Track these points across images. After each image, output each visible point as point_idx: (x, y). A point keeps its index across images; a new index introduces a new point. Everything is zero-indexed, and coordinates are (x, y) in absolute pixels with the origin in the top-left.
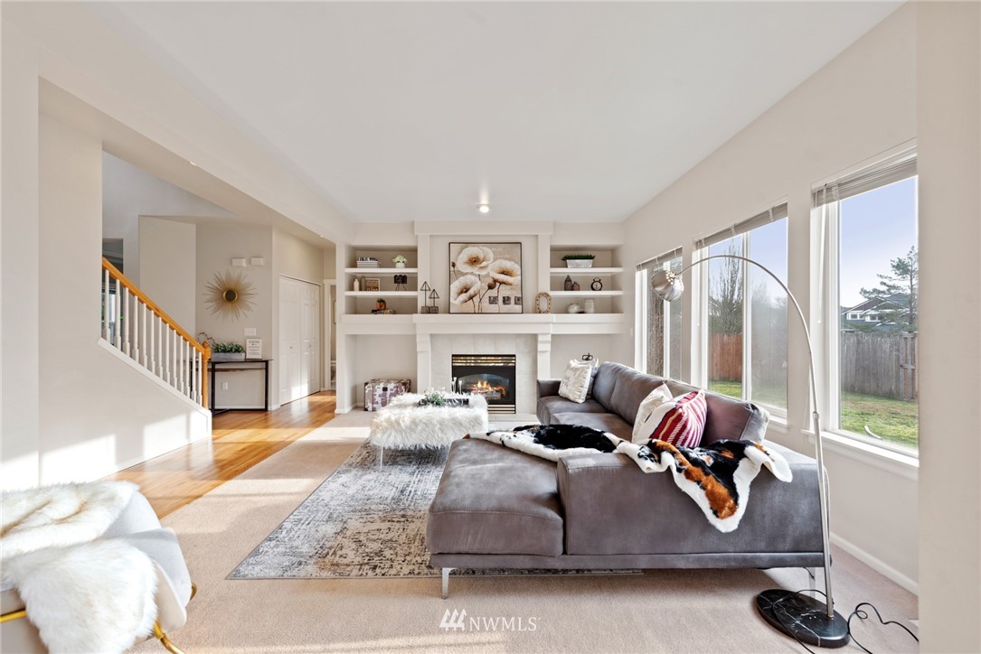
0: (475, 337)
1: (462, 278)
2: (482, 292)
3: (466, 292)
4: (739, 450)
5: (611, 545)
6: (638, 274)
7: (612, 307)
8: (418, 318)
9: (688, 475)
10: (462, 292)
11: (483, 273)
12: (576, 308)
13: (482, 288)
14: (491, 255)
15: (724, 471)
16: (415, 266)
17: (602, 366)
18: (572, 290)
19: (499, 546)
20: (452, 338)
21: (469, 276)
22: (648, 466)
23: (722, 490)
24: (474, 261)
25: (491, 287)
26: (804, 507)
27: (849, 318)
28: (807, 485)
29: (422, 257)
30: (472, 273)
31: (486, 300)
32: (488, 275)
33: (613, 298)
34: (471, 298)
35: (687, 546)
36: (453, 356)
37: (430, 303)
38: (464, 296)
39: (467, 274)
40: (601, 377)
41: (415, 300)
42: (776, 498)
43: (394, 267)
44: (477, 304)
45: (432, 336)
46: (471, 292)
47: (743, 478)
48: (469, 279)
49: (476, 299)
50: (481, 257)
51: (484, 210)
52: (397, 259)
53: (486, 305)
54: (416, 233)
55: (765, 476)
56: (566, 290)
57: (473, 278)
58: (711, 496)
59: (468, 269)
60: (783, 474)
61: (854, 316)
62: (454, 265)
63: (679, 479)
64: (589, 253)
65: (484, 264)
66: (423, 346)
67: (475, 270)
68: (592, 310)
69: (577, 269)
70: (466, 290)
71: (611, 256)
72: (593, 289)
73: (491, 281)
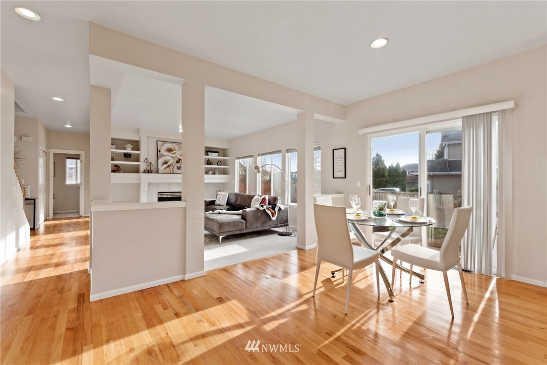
0: (169, 184)
1: (164, 157)
2: (174, 164)
3: (166, 164)
4: (275, 205)
5: (254, 226)
6: (236, 161)
7: (224, 172)
8: (142, 175)
9: (268, 209)
10: (164, 164)
11: (174, 156)
12: (211, 172)
13: (173, 162)
14: (177, 149)
15: (274, 208)
16: (138, 149)
17: (229, 194)
18: (210, 165)
19: (233, 229)
20: (158, 184)
21: (167, 157)
22: (261, 208)
23: (273, 212)
24: (170, 150)
25: (178, 162)
26: (285, 215)
27: (293, 177)
28: (286, 210)
29: (143, 146)
30: (169, 156)
31: (175, 167)
32: (176, 157)
33: (224, 168)
34: (169, 166)
35: (267, 225)
36: (158, 193)
37: (148, 168)
38: (165, 166)
39: (166, 155)
40: (230, 197)
41: (138, 166)
42: (281, 213)
43: (125, 149)
44: (171, 170)
45: (149, 184)
46: (169, 164)
47: (276, 210)
48: (167, 158)
49: (171, 167)
50: (173, 148)
51: (181, 131)
52: (128, 145)
53: (176, 170)
54: (140, 135)
55: (280, 209)
56: (208, 164)
57: (168, 157)
58: (272, 213)
59: (167, 153)
60: (283, 209)
61: (295, 176)
62: (160, 151)
63: (267, 210)
64: (217, 150)
65: (174, 152)
66: (144, 188)
67: (170, 154)
68: (218, 173)
69: (213, 156)
70: (166, 163)
71: (224, 152)
72: (218, 165)
73: (178, 160)
